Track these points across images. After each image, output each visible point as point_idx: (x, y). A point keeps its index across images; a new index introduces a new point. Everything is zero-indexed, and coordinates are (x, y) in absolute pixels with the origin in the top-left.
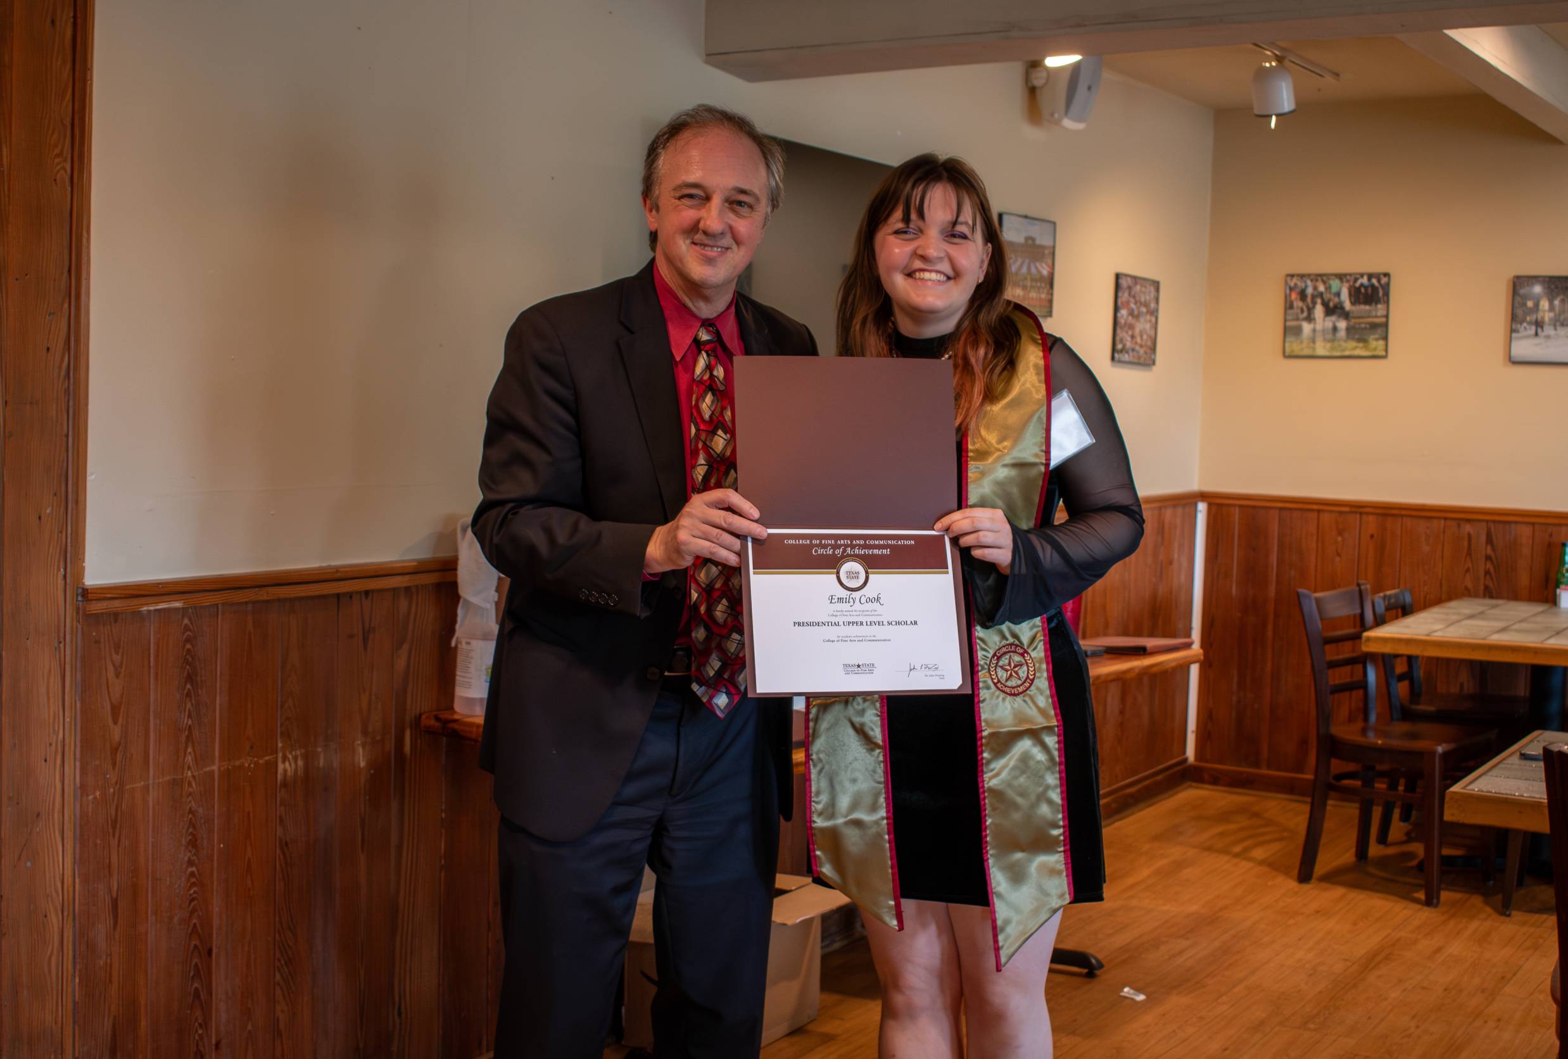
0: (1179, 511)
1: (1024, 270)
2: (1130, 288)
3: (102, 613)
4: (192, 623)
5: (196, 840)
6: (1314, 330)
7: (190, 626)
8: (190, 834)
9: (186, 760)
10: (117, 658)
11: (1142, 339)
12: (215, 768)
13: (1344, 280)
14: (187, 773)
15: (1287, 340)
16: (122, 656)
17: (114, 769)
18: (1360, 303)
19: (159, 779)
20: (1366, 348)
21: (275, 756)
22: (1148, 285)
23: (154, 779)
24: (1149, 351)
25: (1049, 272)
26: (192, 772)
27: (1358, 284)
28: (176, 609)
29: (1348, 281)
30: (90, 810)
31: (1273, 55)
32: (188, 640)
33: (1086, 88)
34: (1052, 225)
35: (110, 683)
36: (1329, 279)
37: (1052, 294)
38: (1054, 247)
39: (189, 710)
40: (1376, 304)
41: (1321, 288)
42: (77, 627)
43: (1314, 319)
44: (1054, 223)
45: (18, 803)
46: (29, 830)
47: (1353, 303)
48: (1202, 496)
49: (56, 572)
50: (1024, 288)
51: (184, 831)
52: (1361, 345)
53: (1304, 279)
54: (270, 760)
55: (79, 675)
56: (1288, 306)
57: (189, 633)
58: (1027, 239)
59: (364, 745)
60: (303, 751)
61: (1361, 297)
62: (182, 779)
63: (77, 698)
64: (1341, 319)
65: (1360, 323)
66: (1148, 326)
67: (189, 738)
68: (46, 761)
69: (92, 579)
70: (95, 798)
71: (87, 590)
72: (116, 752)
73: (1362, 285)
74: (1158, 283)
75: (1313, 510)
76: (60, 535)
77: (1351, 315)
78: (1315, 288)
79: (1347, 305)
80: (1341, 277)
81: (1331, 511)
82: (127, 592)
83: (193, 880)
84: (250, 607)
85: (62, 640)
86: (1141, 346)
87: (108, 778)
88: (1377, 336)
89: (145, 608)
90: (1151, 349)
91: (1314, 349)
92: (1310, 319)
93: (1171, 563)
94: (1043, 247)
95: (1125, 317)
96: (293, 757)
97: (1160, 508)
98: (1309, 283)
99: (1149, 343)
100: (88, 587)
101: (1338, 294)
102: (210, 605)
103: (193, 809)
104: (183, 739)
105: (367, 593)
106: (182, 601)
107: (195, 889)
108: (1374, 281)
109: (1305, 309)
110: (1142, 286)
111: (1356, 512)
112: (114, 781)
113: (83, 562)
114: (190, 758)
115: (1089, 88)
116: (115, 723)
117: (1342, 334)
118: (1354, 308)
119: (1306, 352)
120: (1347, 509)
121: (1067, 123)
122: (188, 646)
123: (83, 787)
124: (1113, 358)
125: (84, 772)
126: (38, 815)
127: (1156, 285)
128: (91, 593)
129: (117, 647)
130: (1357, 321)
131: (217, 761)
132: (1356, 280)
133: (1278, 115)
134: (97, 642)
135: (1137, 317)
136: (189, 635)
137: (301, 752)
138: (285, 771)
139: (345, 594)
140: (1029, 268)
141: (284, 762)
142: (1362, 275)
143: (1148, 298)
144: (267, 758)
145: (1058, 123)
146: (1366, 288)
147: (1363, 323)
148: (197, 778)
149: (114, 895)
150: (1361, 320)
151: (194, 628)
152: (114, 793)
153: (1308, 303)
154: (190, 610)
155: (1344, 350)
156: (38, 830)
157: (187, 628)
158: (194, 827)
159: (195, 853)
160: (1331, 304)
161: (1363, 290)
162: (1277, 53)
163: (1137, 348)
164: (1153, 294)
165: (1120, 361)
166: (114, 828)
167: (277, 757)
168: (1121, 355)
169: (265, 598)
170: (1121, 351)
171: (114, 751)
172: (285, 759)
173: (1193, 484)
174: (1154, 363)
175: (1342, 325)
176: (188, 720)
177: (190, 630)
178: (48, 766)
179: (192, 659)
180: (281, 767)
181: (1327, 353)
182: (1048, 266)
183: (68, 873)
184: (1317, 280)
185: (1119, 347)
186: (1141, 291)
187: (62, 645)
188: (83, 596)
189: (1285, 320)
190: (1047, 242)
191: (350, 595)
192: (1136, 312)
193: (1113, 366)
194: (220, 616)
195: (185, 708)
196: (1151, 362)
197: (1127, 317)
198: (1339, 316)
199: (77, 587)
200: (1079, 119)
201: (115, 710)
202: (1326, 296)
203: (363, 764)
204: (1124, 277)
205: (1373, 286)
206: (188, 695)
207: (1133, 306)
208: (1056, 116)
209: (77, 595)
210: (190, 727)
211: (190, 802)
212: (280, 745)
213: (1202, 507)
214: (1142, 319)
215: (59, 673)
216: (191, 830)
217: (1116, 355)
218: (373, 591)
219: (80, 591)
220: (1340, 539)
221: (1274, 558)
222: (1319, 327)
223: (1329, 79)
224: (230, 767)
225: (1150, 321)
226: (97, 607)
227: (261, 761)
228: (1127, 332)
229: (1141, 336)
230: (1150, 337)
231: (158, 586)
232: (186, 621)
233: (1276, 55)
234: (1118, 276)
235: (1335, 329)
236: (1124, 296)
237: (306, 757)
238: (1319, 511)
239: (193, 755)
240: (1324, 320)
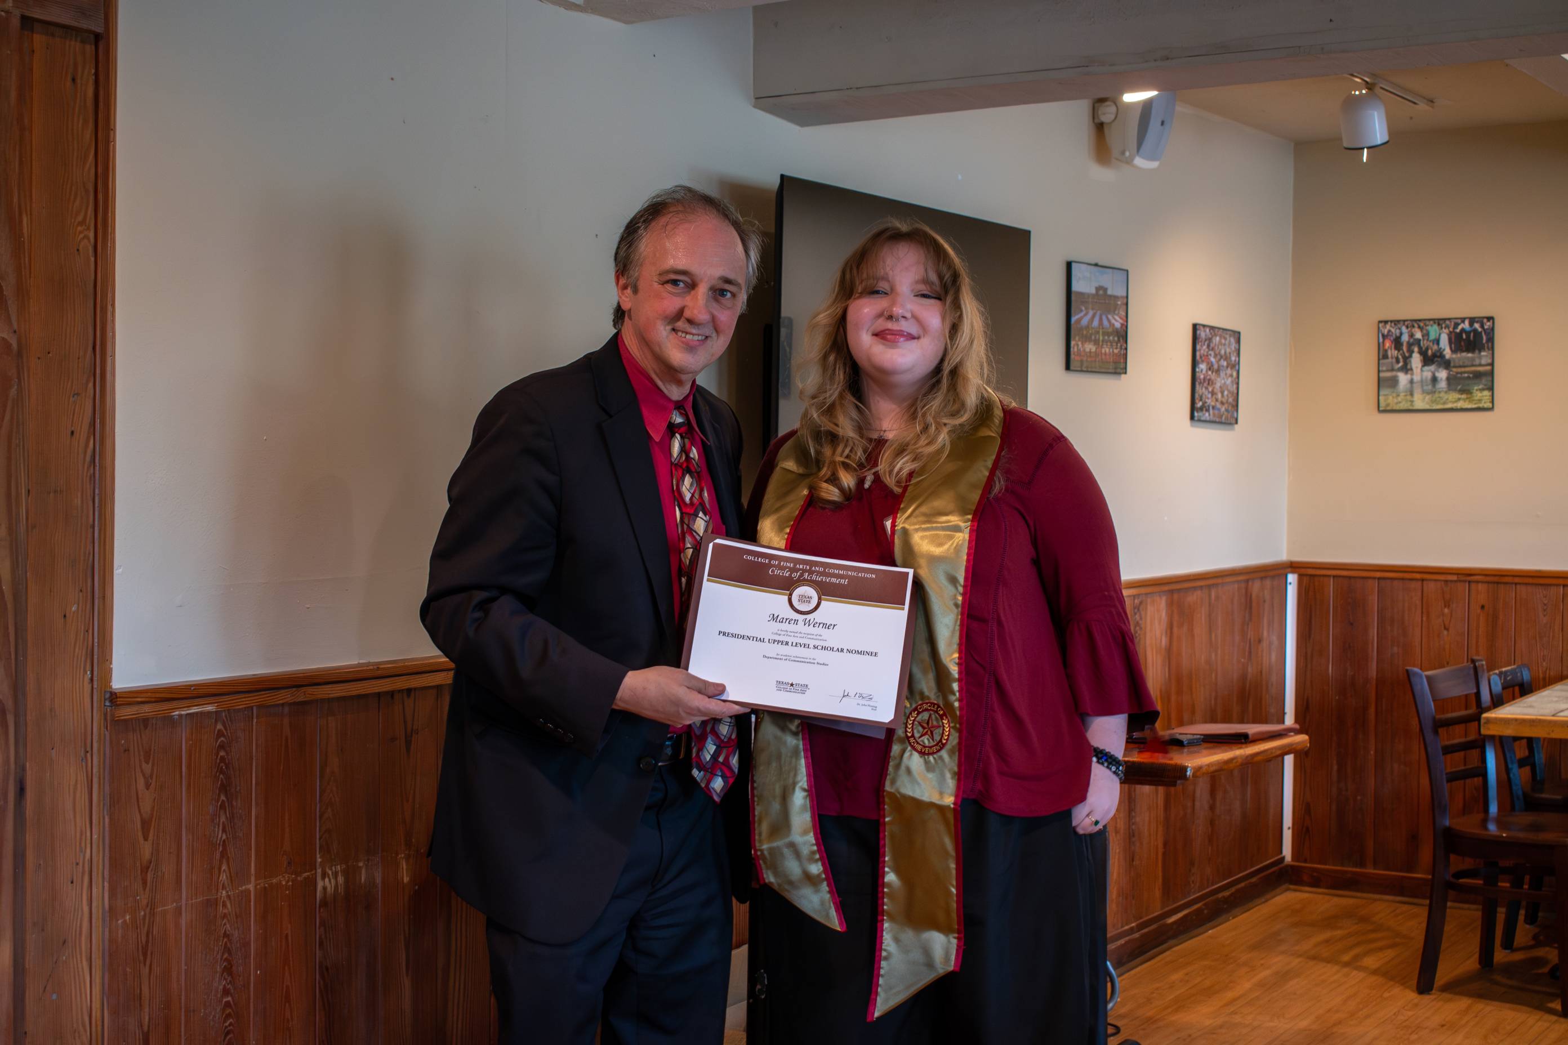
0: (1268, 583)
1: (1096, 323)
2: (1210, 340)
3: (132, 719)
4: (226, 730)
5: (231, 967)
6: (1412, 382)
7: (225, 732)
8: (224, 961)
9: (221, 878)
10: (147, 768)
11: (1223, 396)
12: (251, 887)
13: (1443, 326)
14: (222, 893)
15: (1381, 393)
16: (153, 765)
17: (144, 889)
18: (1462, 351)
19: (192, 900)
20: (1470, 400)
21: (313, 872)
22: (1228, 337)
23: (187, 901)
24: (1230, 408)
25: (1122, 325)
26: (227, 892)
27: (1458, 331)
28: (209, 713)
29: (1447, 327)
30: (120, 935)
31: (1364, 83)
32: (222, 747)
33: (1160, 123)
34: (1126, 272)
35: (140, 796)
36: (1426, 325)
37: (1126, 349)
38: (1127, 297)
39: (223, 823)
40: (1480, 351)
41: (1418, 335)
42: (105, 735)
43: (1411, 369)
44: (1127, 271)
45: (43, 930)
46: (55, 960)
47: (1453, 351)
48: (1293, 566)
49: (82, 674)
50: (1096, 342)
51: (219, 957)
52: (1464, 396)
53: (1399, 326)
54: (308, 876)
55: (107, 788)
56: (1381, 357)
57: (222, 739)
58: (1098, 289)
59: (407, 858)
60: (344, 866)
61: (1463, 344)
62: (217, 898)
63: (105, 813)
64: (1440, 370)
65: (1461, 373)
66: (1229, 381)
67: (224, 854)
68: (72, 882)
69: (120, 682)
70: (125, 921)
71: (116, 693)
72: (147, 872)
73: (1463, 330)
74: (1239, 333)
75: (1417, 580)
76: (86, 633)
77: (1452, 365)
78: (1411, 335)
79: (1448, 353)
80: (1439, 322)
81: (1436, 580)
82: (158, 695)
83: (228, 1011)
84: (286, 709)
85: (89, 749)
86: (1222, 403)
87: (138, 900)
88: (1481, 387)
89: (177, 713)
90: (1233, 406)
91: (1412, 402)
92: (1406, 369)
93: (1260, 641)
94: (1116, 298)
95: (1204, 372)
96: (332, 873)
97: (1247, 581)
98: (1404, 329)
99: (1231, 400)
100: (116, 691)
101: (1437, 341)
102: (245, 708)
103: (228, 932)
104: (218, 855)
105: (409, 691)
106: (216, 705)
107: (231, 1020)
108: (1477, 326)
109: (1400, 357)
110: (1221, 337)
111: (1465, 581)
112: (145, 902)
113: (111, 663)
114: (224, 877)
115: (1163, 123)
116: (146, 839)
117: (1443, 385)
118: (1454, 356)
119: (1403, 406)
120: (1455, 578)
121: (1139, 161)
122: (222, 753)
123: (111, 908)
124: (1192, 418)
125: (113, 894)
126: (64, 942)
127: (1237, 335)
128: (120, 697)
129: (147, 756)
130: (1459, 370)
131: (253, 879)
132: (1456, 325)
133: (1368, 148)
134: (127, 750)
135: (1218, 371)
136: (222, 741)
137: (341, 867)
138: (325, 888)
139: (386, 693)
140: (1101, 320)
141: (323, 878)
142: (1463, 320)
143: (1228, 350)
144: (307, 874)
145: (1129, 162)
146: (1468, 333)
147: (1465, 372)
148: (232, 898)
149: (146, 1028)
150: (1463, 370)
151: (227, 733)
152: (145, 915)
153: (1404, 353)
154: (224, 714)
155: (1444, 403)
156: (64, 958)
157: (220, 734)
158: (230, 953)
159: (230, 981)
160: (1430, 352)
161: (1464, 336)
162: (1367, 79)
163: (1218, 405)
164: (1234, 345)
165: (1199, 420)
166: (145, 955)
167: (316, 873)
168: (1200, 414)
169: (301, 699)
170: (1201, 409)
171: (145, 870)
172: (324, 875)
173: (1282, 555)
174: (1236, 423)
175: (1442, 374)
176: (222, 834)
177: (223, 735)
178: (75, 886)
179: (226, 768)
180: (320, 884)
181: (1427, 407)
182: (1121, 318)
183: (96, 1005)
184: (1413, 327)
185: (1199, 404)
186: (1220, 343)
187: (89, 755)
188: (111, 701)
189: (1379, 371)
190: (1120, 292)
191: (392, 694)
192: (1216, 367)
193: (1192, 426)
194: (255, 720)
195: (219, 821)
196: (1234, 421)
197: (1207, 371)
198: (1439, 366)
199: (105, 692)
200: (1151, 158)
201: (146, 825)
202: (1424, 344)
203: (406, 880)
204: (1202, 328)
205: (1475, 331)
206: (223, 807)
207: (1213, 360)
208: (1127, 154)
209: (105, 700)
210: (224, 841)
211: (225, 924)
212: (319, 860)
213: (1292, 578)
214: (1222, 374)
215: (86, 785)
216: (226, 955)
217: (1196, 414)
218: (415, 689)
219: (108, 696)
220: (1446, 610)
221: (1374, 632)
222: (1417, 378)
223: (1422, 106)
224: (266, 885)
225: (1231, 376)
226: (126, 712)
227: (299, 878)
228: (1206, 388)
229: (1222, 393)
230: (1232, 393)
231: (190, 689)
232: (219, 726)
233: (1367, 82)
234: (1195, 327)
235: (1434, 380)
236: (1202, 349)
237: (346, 873)
238: (1423, 580)
239: (228, 872)
240: (1422, 370)
